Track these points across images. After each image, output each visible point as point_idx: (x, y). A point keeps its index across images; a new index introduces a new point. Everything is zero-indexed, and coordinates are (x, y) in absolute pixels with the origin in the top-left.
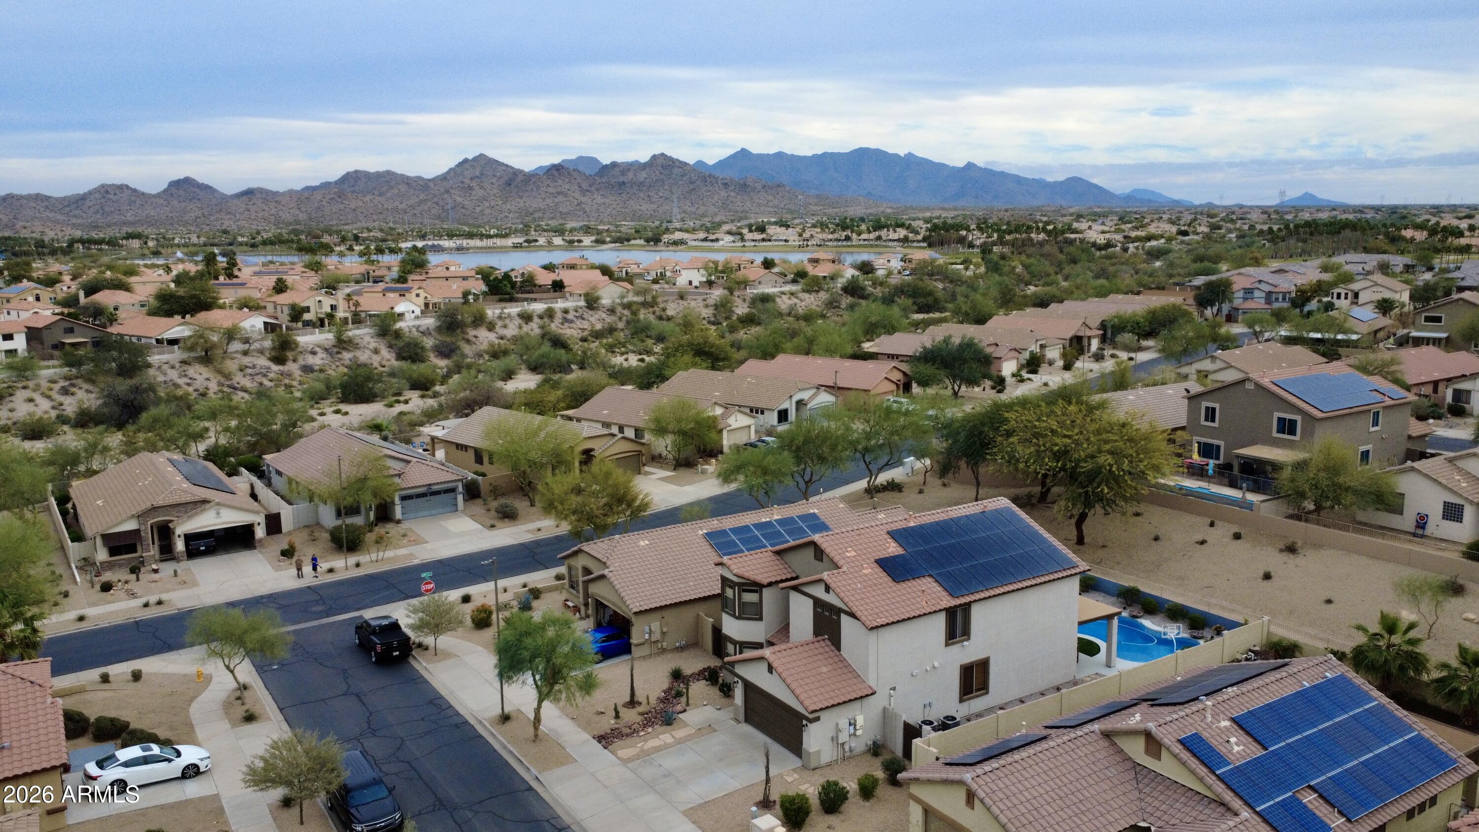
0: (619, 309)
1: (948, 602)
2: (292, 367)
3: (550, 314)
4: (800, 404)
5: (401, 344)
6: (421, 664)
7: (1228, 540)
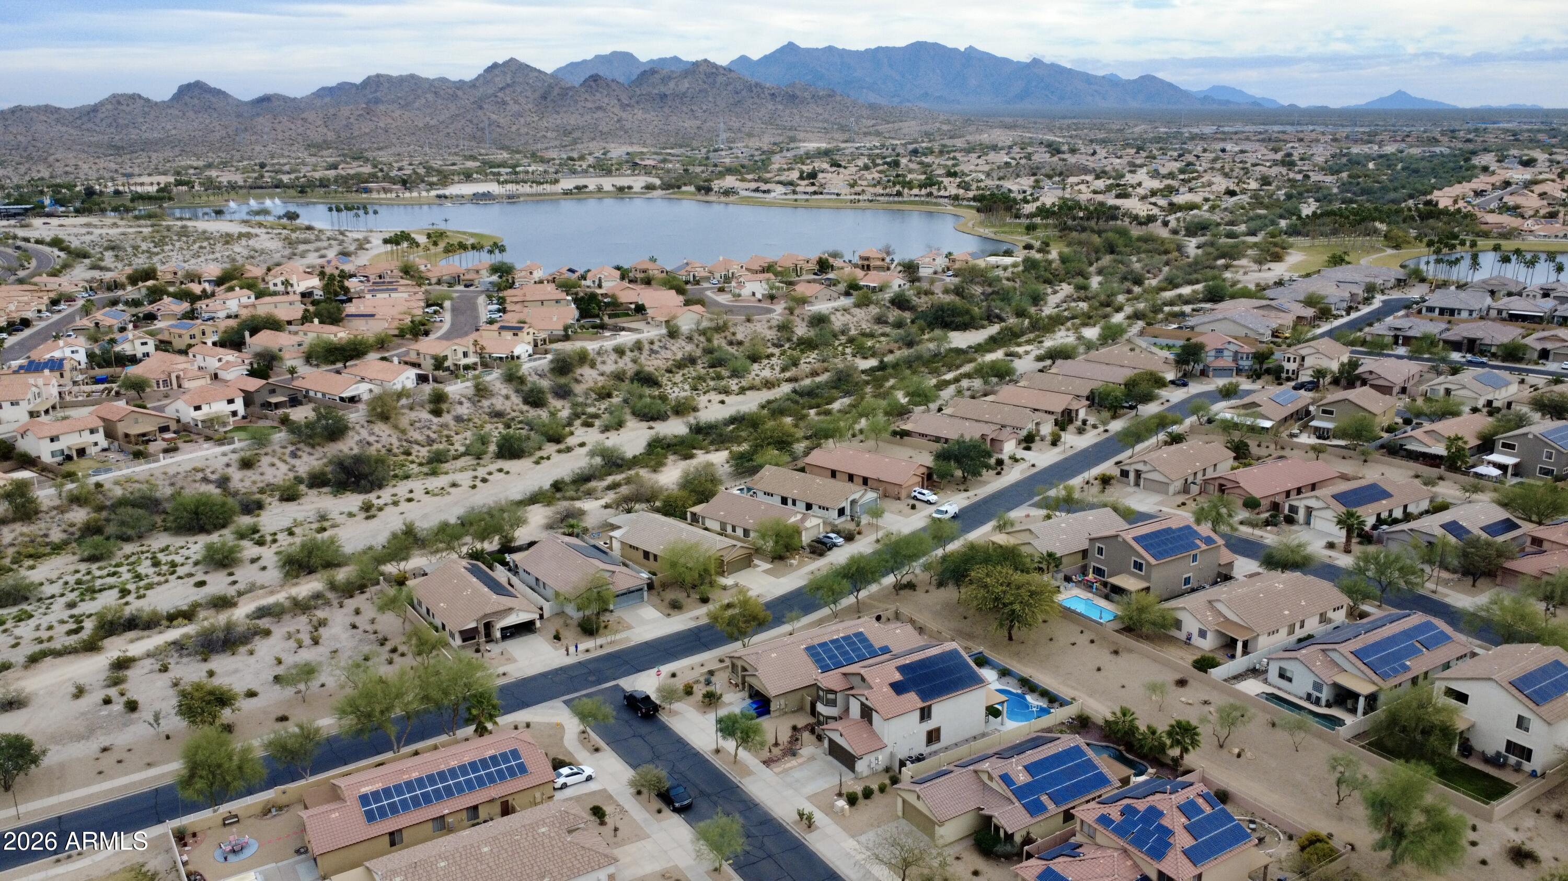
0: (696, 336)
1: (921, 704)
2: (447, 418)
3: (638, 346)
4: (853, 502)
5: (526, 388)
6: (663, 717)
7: (1087, 643)
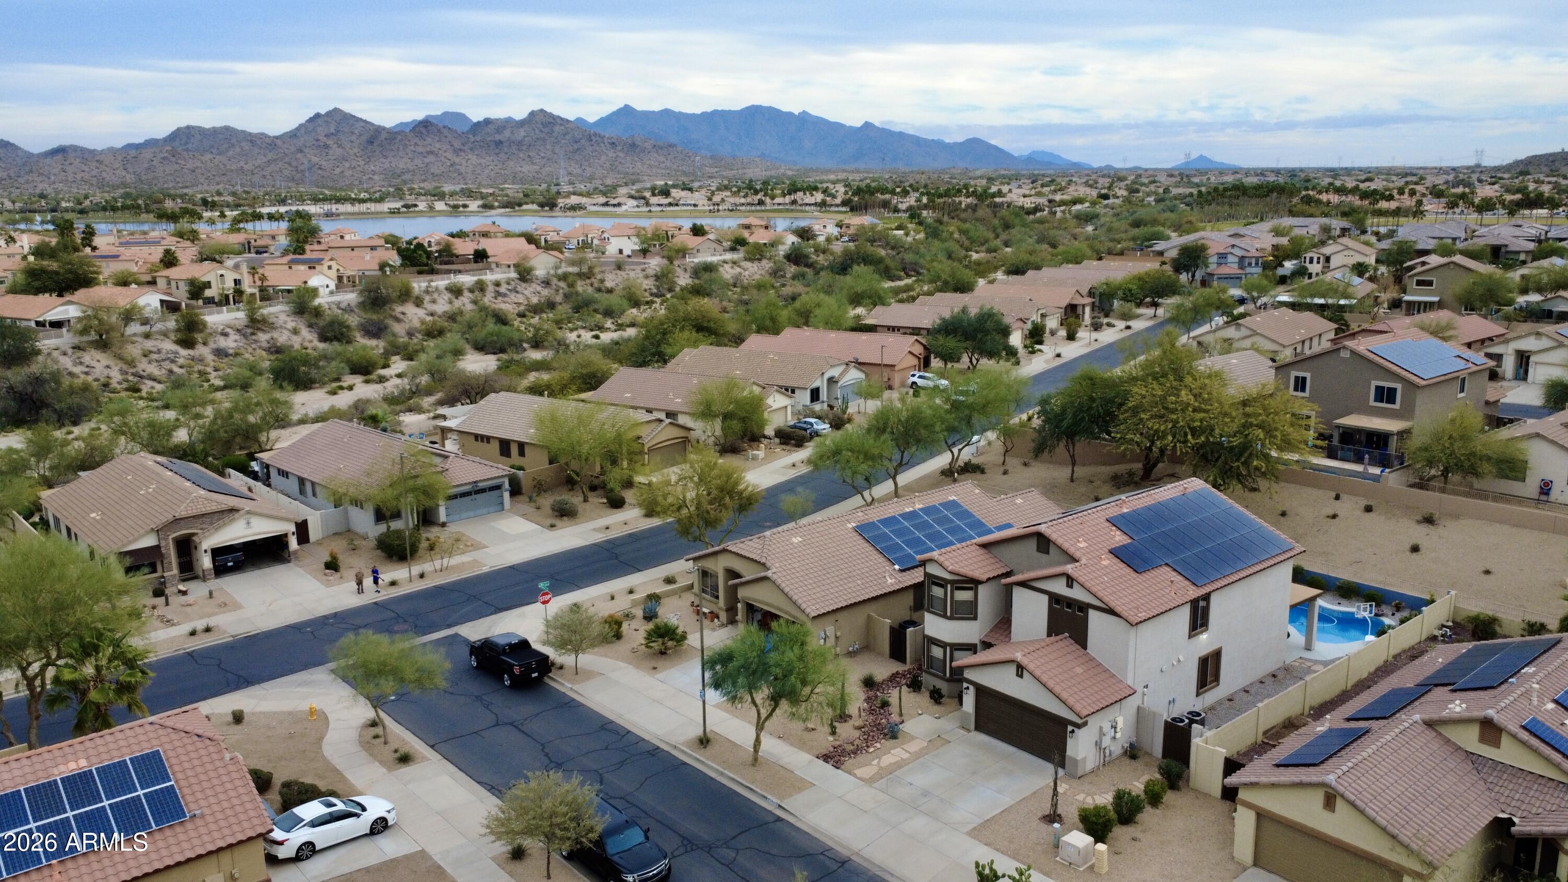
0: (554, 281)
1: (1194, 593)
3: (480, 287)
5: (322, 323)
6: (562, 684)
7: (1359, 513)
